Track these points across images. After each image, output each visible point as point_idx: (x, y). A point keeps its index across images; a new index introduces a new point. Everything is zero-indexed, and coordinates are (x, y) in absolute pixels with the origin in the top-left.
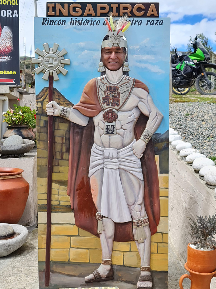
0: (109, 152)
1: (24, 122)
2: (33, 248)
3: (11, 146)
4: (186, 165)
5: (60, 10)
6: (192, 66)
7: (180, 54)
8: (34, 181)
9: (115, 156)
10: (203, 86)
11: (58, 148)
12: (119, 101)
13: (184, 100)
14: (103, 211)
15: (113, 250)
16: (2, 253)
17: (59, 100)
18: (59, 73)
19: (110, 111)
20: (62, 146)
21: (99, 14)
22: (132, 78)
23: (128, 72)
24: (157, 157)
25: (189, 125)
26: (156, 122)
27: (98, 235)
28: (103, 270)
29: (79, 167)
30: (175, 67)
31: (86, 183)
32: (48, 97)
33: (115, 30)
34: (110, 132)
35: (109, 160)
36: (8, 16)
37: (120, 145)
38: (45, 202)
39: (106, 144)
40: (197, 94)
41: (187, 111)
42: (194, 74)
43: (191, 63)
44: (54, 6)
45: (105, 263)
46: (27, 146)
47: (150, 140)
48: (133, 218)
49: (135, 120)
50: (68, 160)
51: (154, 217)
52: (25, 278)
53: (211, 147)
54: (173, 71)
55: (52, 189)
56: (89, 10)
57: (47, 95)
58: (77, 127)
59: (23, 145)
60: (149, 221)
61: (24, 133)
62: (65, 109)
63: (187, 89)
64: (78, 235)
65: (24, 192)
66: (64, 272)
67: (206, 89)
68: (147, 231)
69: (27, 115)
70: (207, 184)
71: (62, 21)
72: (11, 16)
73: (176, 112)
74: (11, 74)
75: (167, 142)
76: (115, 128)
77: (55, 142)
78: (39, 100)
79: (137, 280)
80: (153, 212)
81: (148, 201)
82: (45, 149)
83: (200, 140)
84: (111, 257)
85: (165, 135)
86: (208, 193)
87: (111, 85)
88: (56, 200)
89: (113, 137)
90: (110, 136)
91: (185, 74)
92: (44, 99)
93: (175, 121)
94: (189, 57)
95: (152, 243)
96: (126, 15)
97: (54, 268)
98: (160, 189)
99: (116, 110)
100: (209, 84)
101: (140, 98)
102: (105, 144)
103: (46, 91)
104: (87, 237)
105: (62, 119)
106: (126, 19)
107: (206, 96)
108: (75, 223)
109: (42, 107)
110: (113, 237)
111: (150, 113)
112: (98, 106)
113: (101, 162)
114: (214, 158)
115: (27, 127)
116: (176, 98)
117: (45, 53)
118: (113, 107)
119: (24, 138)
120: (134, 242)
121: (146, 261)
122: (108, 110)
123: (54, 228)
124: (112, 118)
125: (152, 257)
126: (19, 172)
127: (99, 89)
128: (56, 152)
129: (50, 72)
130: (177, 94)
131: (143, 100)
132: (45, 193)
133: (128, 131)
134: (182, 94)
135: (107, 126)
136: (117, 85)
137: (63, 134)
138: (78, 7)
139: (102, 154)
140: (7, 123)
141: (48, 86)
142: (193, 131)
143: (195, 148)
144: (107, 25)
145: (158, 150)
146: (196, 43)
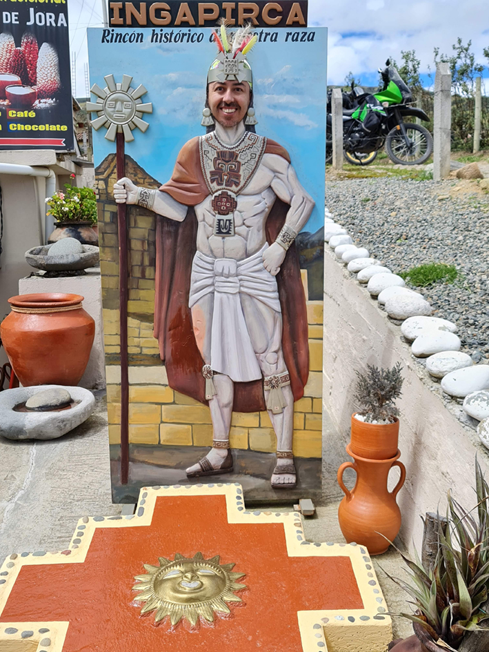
0: (222, 264)
1: (83, 215)
2: (103, 424)
3: (62, 257)
4: (358, 287)
5: (132, 14)
6: (380, 113)
7: (360, 92)
8: (102, 316)
9: (233, 271)
10: (398, 149)
11: (136, 259)
12: (238, 177)
13: (364, 175)
14: (213, 364)
15: (231, 426)
16: (52, 433)
17: (135, 176)
18: (134, 128)
19: (224, 195)
20: (143, 254)
21: (201, 22)
22: (261, 138)
23: (253, 126)
24: (304, 272)
25: (367, 219)
26: (302, 214)
27: (206, 403)
28: (215, 457)
29: (173, 291)
30: (350, 115)
31: (184, 317)
32: (116, 170)
33: (229, 51)
34: (224, 231)
35: (223, 279)
37: (241, 253)
38: (118, 350)
39: (218, 252)
40: (390, 164)
41: (366, 193)
42: (384, 127)
43: (379, 108)
44: (121, 7)
45: (218, 446)
46: (89, 256)
47: (291, 245)
48: (265, 374)
49: (267, 210)
50: (154, 279)
51: (299, 372)
52: (90, 472)
53: (403, 254)
54: (345, 122)
55: (128, 328)
56: (185, 15)
57: (115, 167)
58: (167, 223)
59: (82, 255)
60: (290, 379)
61: (85, 233)
62: (145, 193)
63: (372, 154)
64: (174, 403)
65: (86, 335)
66: (151, 462)
67: (404, 154)
68: (287, 394)
69: (88, 202)
70: (390, 317)
71: (136, 35)
73: (347, 195)
74: (58, 130)
75: (321, 248)
76: (232, 225)
77: (130, 249)
78: (101, 177)
79: (271, 472)
80: (297, 364)
81: (288, 347)
82: (113, 260)
83: (385, 244)
84: (228, 437)
85: (319, 234)
86: (390, 332)
87: (225, 149)
88: (135, 346)
89: (228, 239)
90: (223, 238)
91: (367, 128)
92: (109, 176)
93: (344, 211)
94: (376, 97)
95: (295, 414)
96: (250, 24)
97: (135, 454)
98: (309, 326)
99: (234, 192)
100: (409, 145)
101: (274, 171)
102: (216, 252)
103: (112, 160)
104: (188, 406)
105: (142, 209)
106: (249, 31)
107: (402, 167)
108: (168, 384)
109: (106, 189)
110: (232, 404)
111: (292, 197)
112: (203, 187)
113: (209, 281)
114: (405, 273)
115: (89, 224)
116: (349, 170)
117: (108, 92)
118: (228, 188)
119: (84, 242)
120: (265, 412)
121: (286, 443)
122: (220, 192)
123: (133, 391)
124: (227, 207)
125: (295, 435)
126: (76, 300)
127: (204, 156)
128: (132, 266)
129: (117, 127)
130: (352, 163)
131: (280, 175)
132: (117, 334)
133: (254, 230)
134: (362, 164)
135: (219, 220)
136: (234, 150)
137: (144, 235)
138: (164, 10)
139: (211, 269)
140: (55, 217)
141: (115, 152)
142: (373, 229)
143: (376, 257)
144: (216, 42)
145: (306, 260)
146: (387, 71)
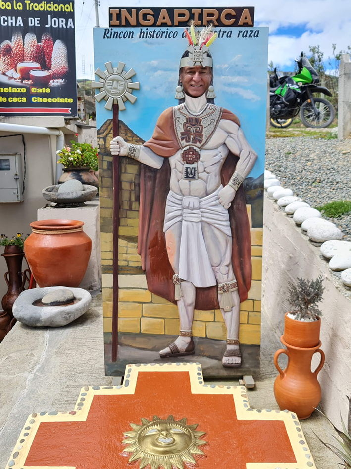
0: (188, 201)
1: (83, 164)
2: (97, 316)
3: (68, 193)
4: (286, 217)
5: (126, 18)
6: (295, 91)
7: (281, 76)
8: (97, 236)
9: (196, 206)
10: (309, 117)
11: (125, 196)
12: (201, 136)
13: (285, 135)
14: (181, 274)
15: (193, 320)
16: (60, 322)
17: (126, 135)
18: (126, 100)
19: (191, 149)
20: (130, 193)
21: (176, 23)
22: (219, 108)
23: (213, 99)
24: (249, 207)
25: (290, 167)
26: (248, 164)
27: (175, 302)
28: (181, 343)
29: (152, 220)
30: (274, 92)
31: (160, 239)
32: (112, 131)
33: (197, 44)
34: (190, 176)
35: (189, 211)
36: (61, 27)
37: (202, 193)
38: (111, 262)
39: (185, 191)
40: (302, 127)
41: (288, 148)
42: (298, 101)
43: (295, 87)
44: (118, 12)
45: (184, 335)
46: (88, 193)
47: (240, 186)
48: (219, 282)
49: (222, 160)
50: (138, 211)
51: (244, 281)
52: (88, 351)
53: (318, 194)
54: (271, 96)
55: (119, 247)
56: (164, 18)
57: (111, 129)
58: (149, 169)
59: (83, 192)
60: (238, 286)
61: (84, 176)
62: (133, 148)
63: (289, 120)
64: (151, 302)
65: (86, 250)
66: (134, 345)
67: (314, 120)
68: (235, 297)
69: (87, 154)
70: (311, 241)
71: (129, 33)
72: (65, 27)
73: (274, 149)
74: (66, 102)
75: (262, 189)
76: (196, 171)
77: (121, 189)
78: (101, 136)
79: (222, 355)
80: (243, 275)
81: (236, 262)
82: (109, 197)
83: (304, 186)
84: (191, 329)
85: (260, 179)
86: (312, 252)
87: (192, 116)
88: (124, 260)
89: (193, 182)
90: (190, 181)
91: (287, 101)
92: (107, 135)
93: (273, 162)
94: (293, 79)
95: (241, 312)
96: (212, 25)
97: (122, 340)
98: (252, 247)
99: (198, 148)
100: (317, 114)
101: (228, 132)
102: (184, 191)
103: (110, 122)
104: (162, 304)
105: (131, 159)
106: (211, 30)
107: (312, 130)
108: (147, 288)
109: (105, 145)
110: (194, 304)
111: (241, 152)
112: (175, 143)
113: (179, 213)
114: (321, 207)
115: (87, 170)
116: (274, 132)
117: (107, 74)
118: (194, 144)
119: (84, 183)
120: (219, 310)
121: (234, 333)
122: (188, 148)
123: (121, 293)
124: (193, 159)
125: (241, 328)
126: (78, 225)
127: (177, 121)
128: (122, 201)
129: (114, 100)
130: (275, 126)
131: (232, 135)
132: (110, 251)
133: (212, 175)
134: (282, 127)
135: (187, 168)
136: (199, 117)
137: (132, 179)
138: (149, 14)
139: (180, 203)
140: (63, 164)
141: (112, 118)
142: (295, 174)
143: (297, 195)
144: (187, 38)
145: (250, 198)
146: (301, 60)
